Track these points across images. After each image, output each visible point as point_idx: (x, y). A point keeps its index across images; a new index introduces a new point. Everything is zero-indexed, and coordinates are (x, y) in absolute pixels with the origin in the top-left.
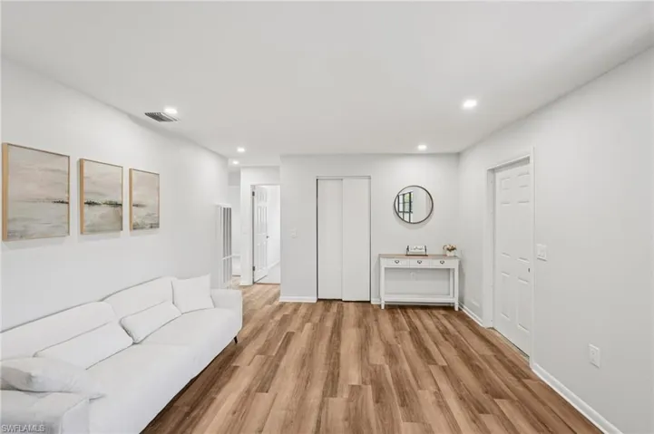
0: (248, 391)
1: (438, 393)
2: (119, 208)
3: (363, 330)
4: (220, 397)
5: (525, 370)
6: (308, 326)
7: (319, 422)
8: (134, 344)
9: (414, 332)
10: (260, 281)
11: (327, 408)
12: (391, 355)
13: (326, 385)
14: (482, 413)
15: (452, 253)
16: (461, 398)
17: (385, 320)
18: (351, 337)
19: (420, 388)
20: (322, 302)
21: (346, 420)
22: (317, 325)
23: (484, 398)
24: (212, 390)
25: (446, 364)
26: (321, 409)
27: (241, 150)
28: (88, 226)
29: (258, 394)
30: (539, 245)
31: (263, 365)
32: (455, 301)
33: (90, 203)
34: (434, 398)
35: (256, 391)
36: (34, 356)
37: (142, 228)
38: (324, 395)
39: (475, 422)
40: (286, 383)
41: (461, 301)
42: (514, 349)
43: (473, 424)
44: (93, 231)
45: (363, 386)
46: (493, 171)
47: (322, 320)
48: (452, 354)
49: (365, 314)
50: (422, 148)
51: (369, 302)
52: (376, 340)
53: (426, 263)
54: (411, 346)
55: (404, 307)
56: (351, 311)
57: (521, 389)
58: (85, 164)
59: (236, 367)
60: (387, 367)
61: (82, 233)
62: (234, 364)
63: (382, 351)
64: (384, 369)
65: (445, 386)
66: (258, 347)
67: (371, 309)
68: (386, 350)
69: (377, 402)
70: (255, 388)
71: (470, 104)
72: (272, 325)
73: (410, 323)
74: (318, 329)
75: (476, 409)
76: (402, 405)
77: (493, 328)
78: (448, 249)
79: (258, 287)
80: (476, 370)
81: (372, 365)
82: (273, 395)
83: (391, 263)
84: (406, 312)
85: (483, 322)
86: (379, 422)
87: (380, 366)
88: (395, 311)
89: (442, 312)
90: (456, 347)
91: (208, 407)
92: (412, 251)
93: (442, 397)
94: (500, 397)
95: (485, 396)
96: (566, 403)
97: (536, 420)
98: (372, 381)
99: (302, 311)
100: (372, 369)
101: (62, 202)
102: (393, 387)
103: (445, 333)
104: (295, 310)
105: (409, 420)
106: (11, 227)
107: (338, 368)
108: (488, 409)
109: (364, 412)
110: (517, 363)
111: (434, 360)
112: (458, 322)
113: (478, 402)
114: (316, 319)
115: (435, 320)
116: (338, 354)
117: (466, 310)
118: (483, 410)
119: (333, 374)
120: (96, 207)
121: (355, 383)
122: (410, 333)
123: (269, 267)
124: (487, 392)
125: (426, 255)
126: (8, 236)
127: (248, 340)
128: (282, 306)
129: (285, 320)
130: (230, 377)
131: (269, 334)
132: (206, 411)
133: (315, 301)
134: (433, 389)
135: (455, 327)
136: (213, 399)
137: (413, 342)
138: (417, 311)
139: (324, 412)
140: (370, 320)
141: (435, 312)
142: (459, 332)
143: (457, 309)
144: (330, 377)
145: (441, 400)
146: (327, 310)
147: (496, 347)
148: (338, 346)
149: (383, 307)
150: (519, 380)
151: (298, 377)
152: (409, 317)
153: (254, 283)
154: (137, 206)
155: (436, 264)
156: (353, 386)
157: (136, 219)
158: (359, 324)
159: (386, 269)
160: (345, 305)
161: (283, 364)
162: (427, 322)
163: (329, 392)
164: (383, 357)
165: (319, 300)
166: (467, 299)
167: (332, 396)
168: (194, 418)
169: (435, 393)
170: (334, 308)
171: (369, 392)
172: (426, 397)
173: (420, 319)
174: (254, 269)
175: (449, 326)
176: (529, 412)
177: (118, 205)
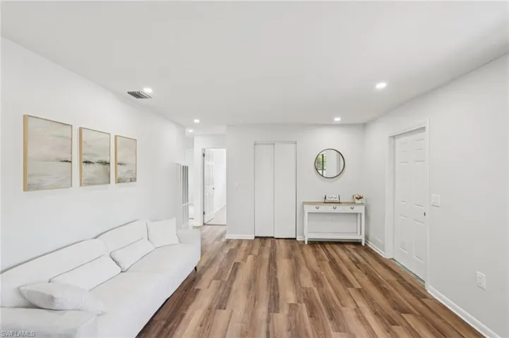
0: (210, 308)
1: (357, 309)
2: (107, 166)
3: (293, 260)
4: (188, 313)
5: (422, 291)
6: (250, 258)
7: (268, 333)
8: (122, 272)
9: (333, 262)
10: (209, 223)
11: (273, 321)
12: (317, 279)
13: (270, 303)
14: (393, 325)
15: (360, 201)
16: (376, 313)
17: (309, 252)
18: (284, 266)
19: (343, 305)
20: (258, 239)
21: (289, 330)
22: (257, 256)
23: (393, 313)
24: (182, 307)
25: (360, 287)
26: (268, 321)
27: (197, 121)
28: (85, 180)
29: (218, 310)
30: (434, 195)
31: (219, 288)
32: (362, 238)
33: (86, 162)
34: (355, 313)
35: (216, 309)
36: (49, 282)
37: (124, 182)
38: (269, 310)
39: (388, 332)
40: (239, 302)
41: (367, 238)
42: (412, 275)
43: (388, 334)
44: (89, 184)
45: (299, 304)
46: (394, 137)
47: (260, 252)
48: (365, 280)
49: (293, 248)
50: (337, 119)
51: (295, 239)
52: (304, 269)
53: (340, 209)
54: (332, 273)
55: (322, 243)
56: (282, 247)
57: (420, 306)
58: (83, 131)
59: (198, 290)
60: (315, 289)
61: (81, 185)
62: (196, 288)
63: (309, 277)
64: (313, 291)
65: (362, 304)
66: (214, 274)
67: (297, 245)
68: (312, 276)
69: (311, 316)
70: (215, 306)
71: (381, 86)
72: (222, 257)
73: (329, 255)
74: (258, 260)
75: (389, 323)
76: (331, 319)
77: (393, 259)
78: (357, 198)
79: (207, 228)
80: (385, 292)
81: (303, 288)
82: (230, 311)
83: (313, 209)
84: (325, 247)
85: (386, 254)
86: (315, 333)
87: (310, 288)
88: (315, 245)
89: (352, 246)
90: (366, 274)
91: (180, 321)
92: (328, 200)
93: (361, 312)
94: (406, 312)
95: (394, 312)
96: (456, 317)
97: (436, 330)
98: (305, 300)
99: (244, 246)
100: (304, 291)
101: (67, 161)
102: (322, 305)
103: (356, 262)
104: (239, 245)
105: (338, 330)
106: (30, 180)
107: (278, 290)
108: (397, 321)
109: (302, 325)
110: (415, 286)
111: (351, 284)
112: (366, 254)
113: (389, 317)
114: (256, 252)
115: (348, 253)
116: (276, 279)
117: (371, 245)
118: (394, 323)
119: (274, 295)
120: (91, 165)
121: (292, 301)
122: (330, 263)
123: (215, 212)
124: (395, 309)
125: (339, 203)
126: (27, 187)
127: (205, 268)
128: (228, 242)
129: (232, 253)
130: (194, 298)
131: (221, 264)
132: (178, 324)
133: (253, 238)
134: (353, 306)
135: (364, 258)
136: (183, 315)
137: (333, 270)
138: (332, 245)
139: (271, 324)
140: (298, 253)
141: (347, 246)
142: (367, 262)
143: (363, 244)
144: (272, 297)
145: (360, 315)
146: (263, 245)
147: (397, 273)
148: (276, 273)
149: (306, 243)
150: (418, 299)
151: (248, 297)
152: (327, 251)
153: (204, 224)
154: (121, 164)
155: (347, 209)
156: (291, 304)
157: (119, 175)
158: (290, 256)
159: (308, 213)
160: (277, 241)
161: (234, 287)
162: (342, 254)
163: (273, 310)
164: (311, 282)
165: (256, 237)
166: (371, 236)
167: (275, 312)
168: (171, 330)
169: (355, 309)
170: (269, 243)
171: (304, 309)
172: (349, 313)
173: (335, 251)
174: (204, 213)
175: (359, 257)
176: (430, 325)
177: (107, 163)
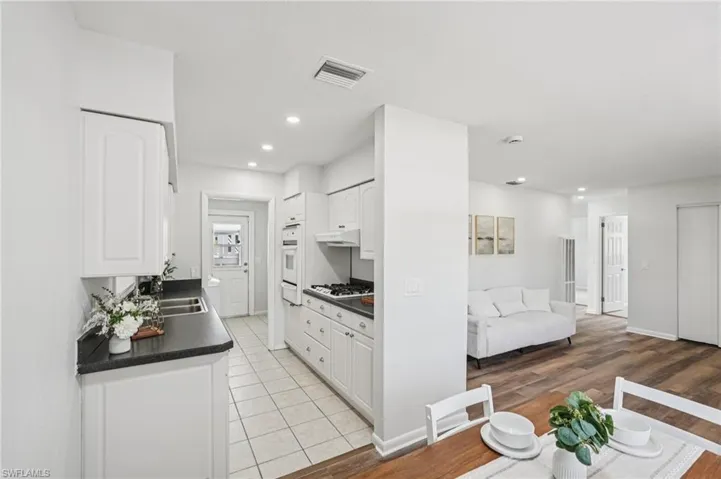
0: (571, 365)
2: (492, 241)
6: (648, 352)
8: (500, 316)
10: (611, 313)
20: (684, 343)
22: (662, 354)
27: (582, 189)
28: (479, 250)
31: (589, 359)
33: (479, 239)
35: (577, 367)
37: (504, 253)
44: (481, 254)
47: (672, 353)
58: (479, 217)
59: (565, 354)
61: (477, 254)
66: (588, 350)
72: (608, 343)
82: (590, 372)
99: (651, 342)
101: (470, 238)
104: (642, 341)
107: (664, 380)
114: (665, 351)
116: (672, 375)
120: (482, 240)
127: (581, 345)
128: (628, 334)
130: (560, 356)
131: (603, 347)
133: (674, 340)
146: (685, 349)
153: (603, 313)
154: (502, 239)
157: (500, 247)
160: (719, 351)
165: (681, 339)
170: (700, 350)
177: (491, 239)
